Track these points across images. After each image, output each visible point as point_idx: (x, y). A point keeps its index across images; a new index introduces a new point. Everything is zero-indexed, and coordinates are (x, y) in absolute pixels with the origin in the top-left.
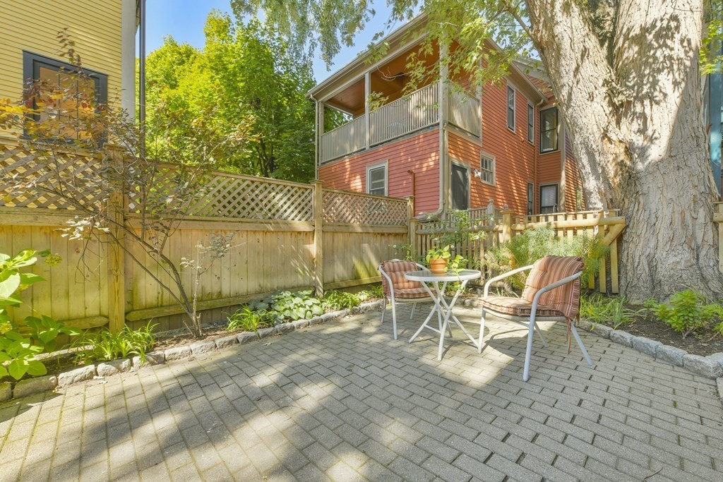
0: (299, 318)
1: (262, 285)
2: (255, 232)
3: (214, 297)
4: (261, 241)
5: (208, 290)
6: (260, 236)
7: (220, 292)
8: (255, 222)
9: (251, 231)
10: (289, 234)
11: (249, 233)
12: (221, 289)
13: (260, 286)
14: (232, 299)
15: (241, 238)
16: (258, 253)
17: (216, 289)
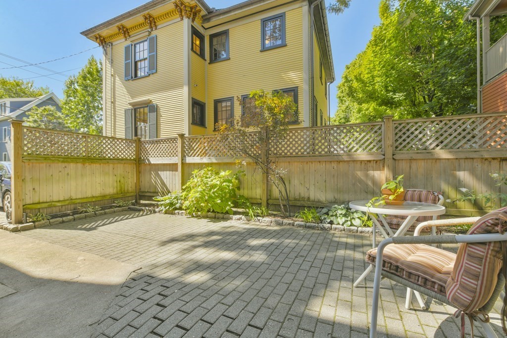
0: (339, 224)
1: (336, 198)
2: (331, 162)
3: (305, 200)
4: (335, 167)
5: (302, 195)
6: (335, 165)
7: (309, 198)
8: (330, 156)
9: (328, 161)
10: (359, 163)
11: (327, 163)
12: (309, 195)
13: (335, 198)
14: (315, 203)
15: (321, 166)
16: (334, 176)
17: (306, 196)
